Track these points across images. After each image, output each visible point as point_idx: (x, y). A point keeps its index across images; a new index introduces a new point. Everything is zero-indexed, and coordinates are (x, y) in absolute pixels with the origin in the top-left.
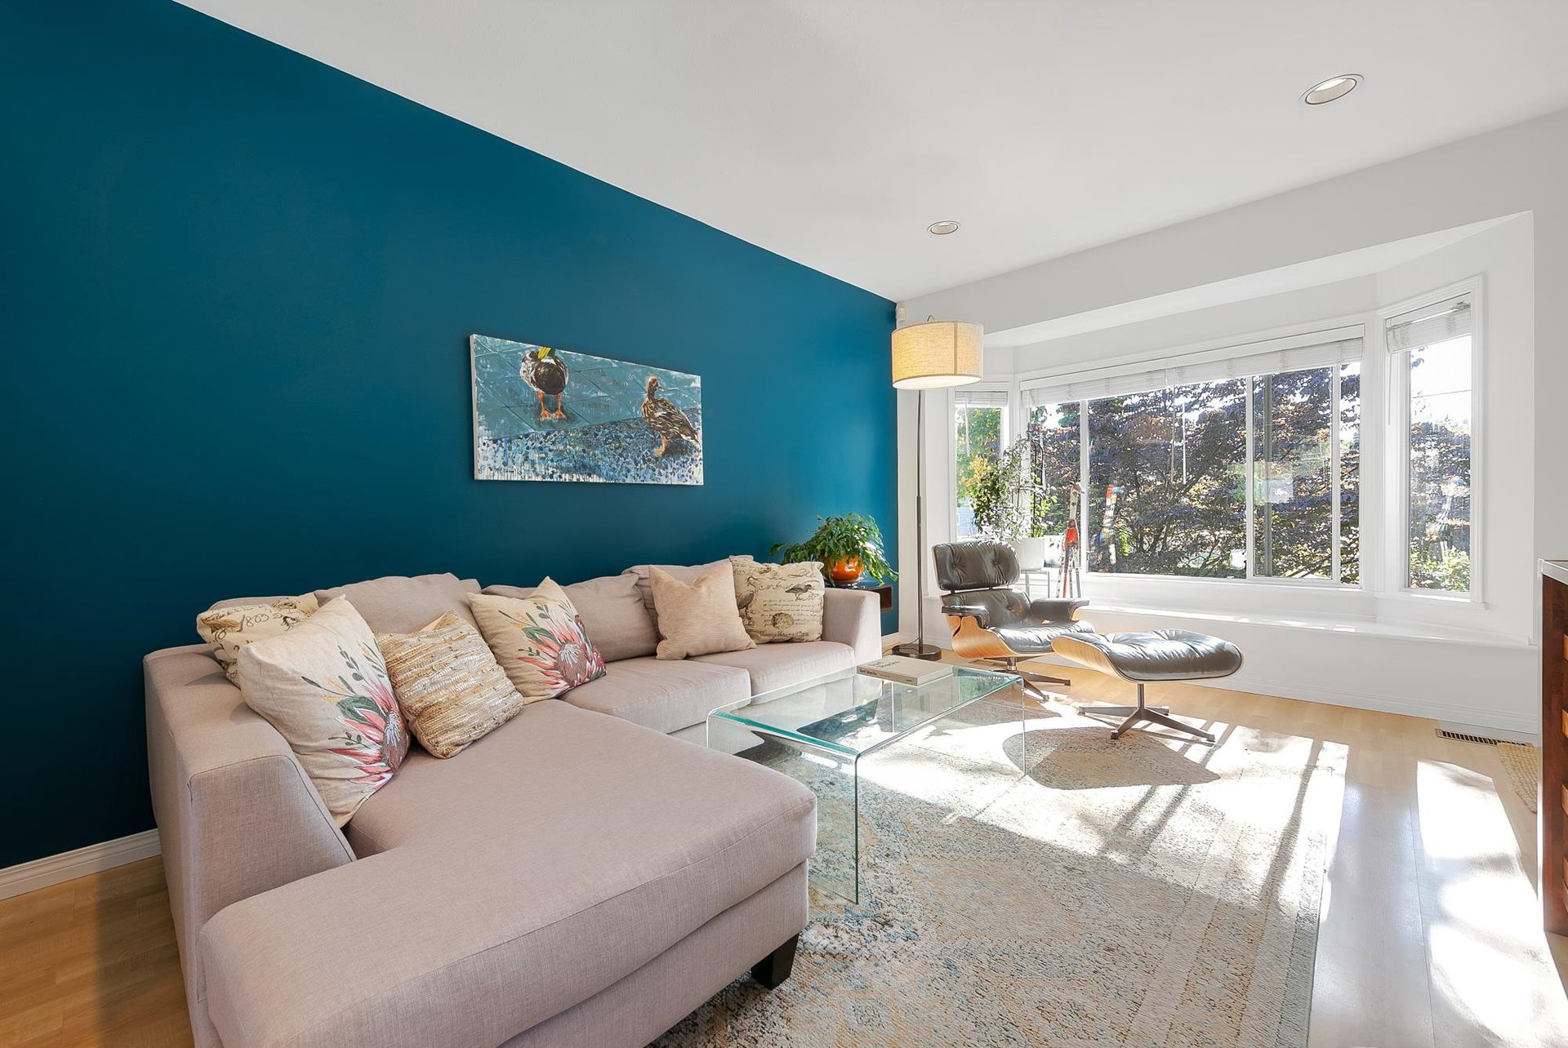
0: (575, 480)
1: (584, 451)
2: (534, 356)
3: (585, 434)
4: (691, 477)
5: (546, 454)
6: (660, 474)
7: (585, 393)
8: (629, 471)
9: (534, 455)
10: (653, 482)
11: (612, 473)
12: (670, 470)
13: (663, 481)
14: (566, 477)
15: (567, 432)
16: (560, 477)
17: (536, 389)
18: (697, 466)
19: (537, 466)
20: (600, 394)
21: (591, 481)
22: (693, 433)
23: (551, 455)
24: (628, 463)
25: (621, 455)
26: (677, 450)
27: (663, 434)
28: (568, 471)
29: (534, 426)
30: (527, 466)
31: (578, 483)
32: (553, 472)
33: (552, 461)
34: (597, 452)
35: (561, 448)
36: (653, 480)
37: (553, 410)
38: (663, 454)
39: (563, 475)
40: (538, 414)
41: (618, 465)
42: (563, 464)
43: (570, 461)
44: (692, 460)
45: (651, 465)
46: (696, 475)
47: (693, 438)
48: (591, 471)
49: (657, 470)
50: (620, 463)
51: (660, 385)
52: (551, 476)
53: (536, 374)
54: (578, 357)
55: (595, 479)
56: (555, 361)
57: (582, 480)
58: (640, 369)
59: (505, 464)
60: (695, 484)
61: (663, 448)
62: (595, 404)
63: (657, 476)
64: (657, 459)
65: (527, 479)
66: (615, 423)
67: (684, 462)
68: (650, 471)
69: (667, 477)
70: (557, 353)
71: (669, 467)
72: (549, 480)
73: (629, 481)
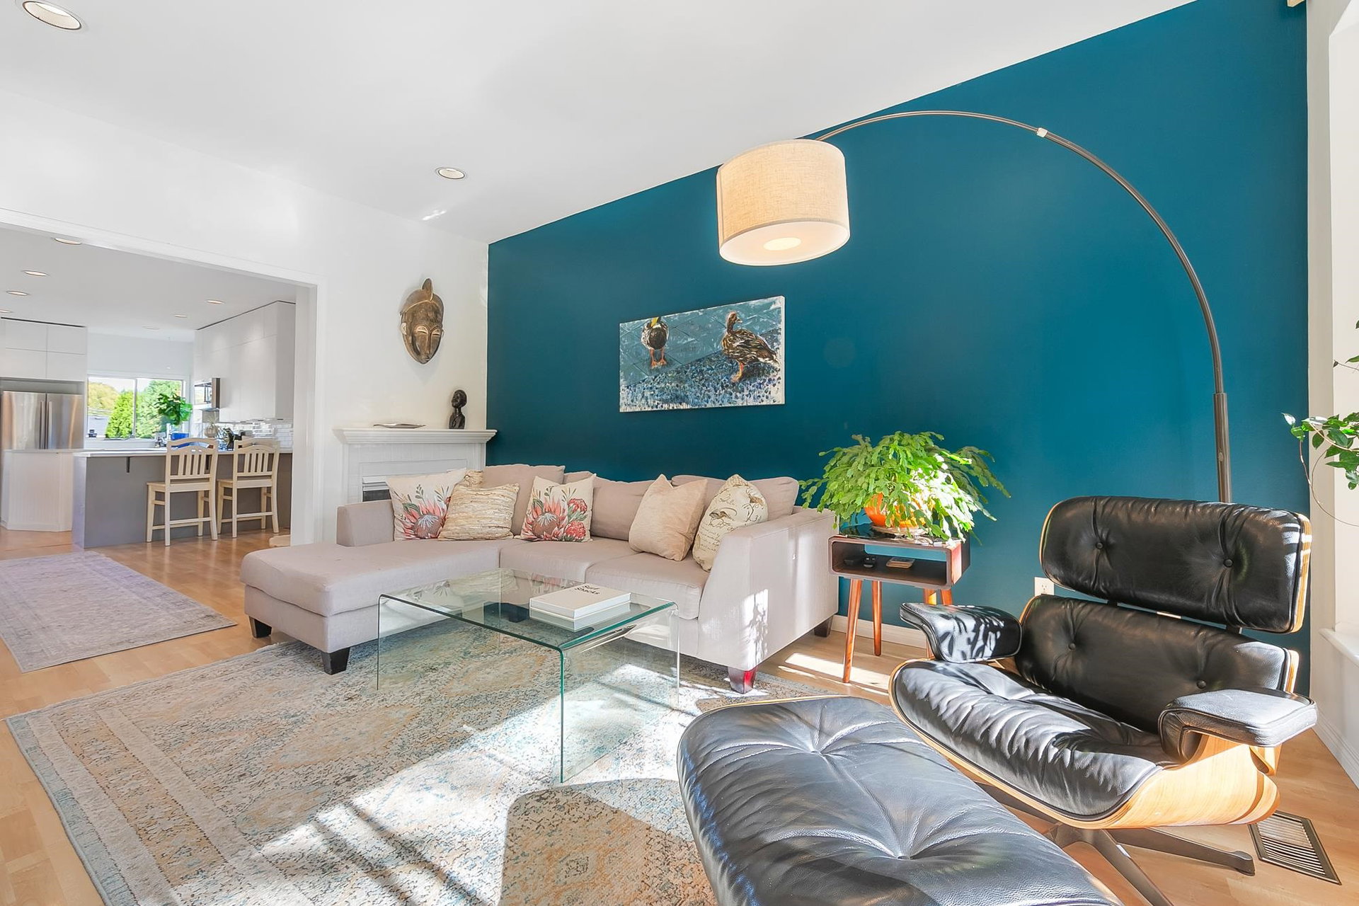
0: (671, 408)
1: (677, 386)
2: (649, 326)
3: (678, 373)
4: (767, 397)
5: (654, 391)
6: (736, 397)
7: (679, 342)
8: (709, 397)
9: (648, 394)
10: (730, 405)
11: (696, 400)
12: (746, 392)
13: (740, 403)
14: (666, 406)
15: (666, 373)
16: (662, 406)
17: (649, 348)
18: (774, 385)
19: (649, 400)
20: (690, 340)
21: (682, 407)
22: (771, 354)
23: (657, 391)
24: (709, 391)
25: (704, 385)
26: (754, 372)
27: (741, 361)
28: (666, 401)
29: (648, 373)
30: (643, 401)
31: (673, 410)
32: (658, 404)
33: (657, 396)
34: (686, 385)
35: (663, 385)
36: (730, 403)
37: (658, 361)
38: (740, 379)
39: (664, 405)
41: (701, 394)
42: (664, 398)
43: (668, 395)
44: (770, 380)
45: (729, 390)
46: (776, 394)
47: (772, 358)
48: (681, 399)
49: (734, 394)
50: (703, 392)
51: (738, 318)
52: (657, 407)
53: (650, 338)
54: (675, 317)
55: (684, 406)
56: (661, 325)
57: (675, 408)
58: (719, 310)
59: (632, 401)
60: (772, 403)
61: (740, 374)
62: (686, 348)
63: (733, 399)
64: (734, 384)
65: (643, 410)
66: (700, 360)
67: (760, 384)
68: (728, 395)
69: (743, 399)
71: (745, 390)
72: (655, 409)
73: (709, 405)
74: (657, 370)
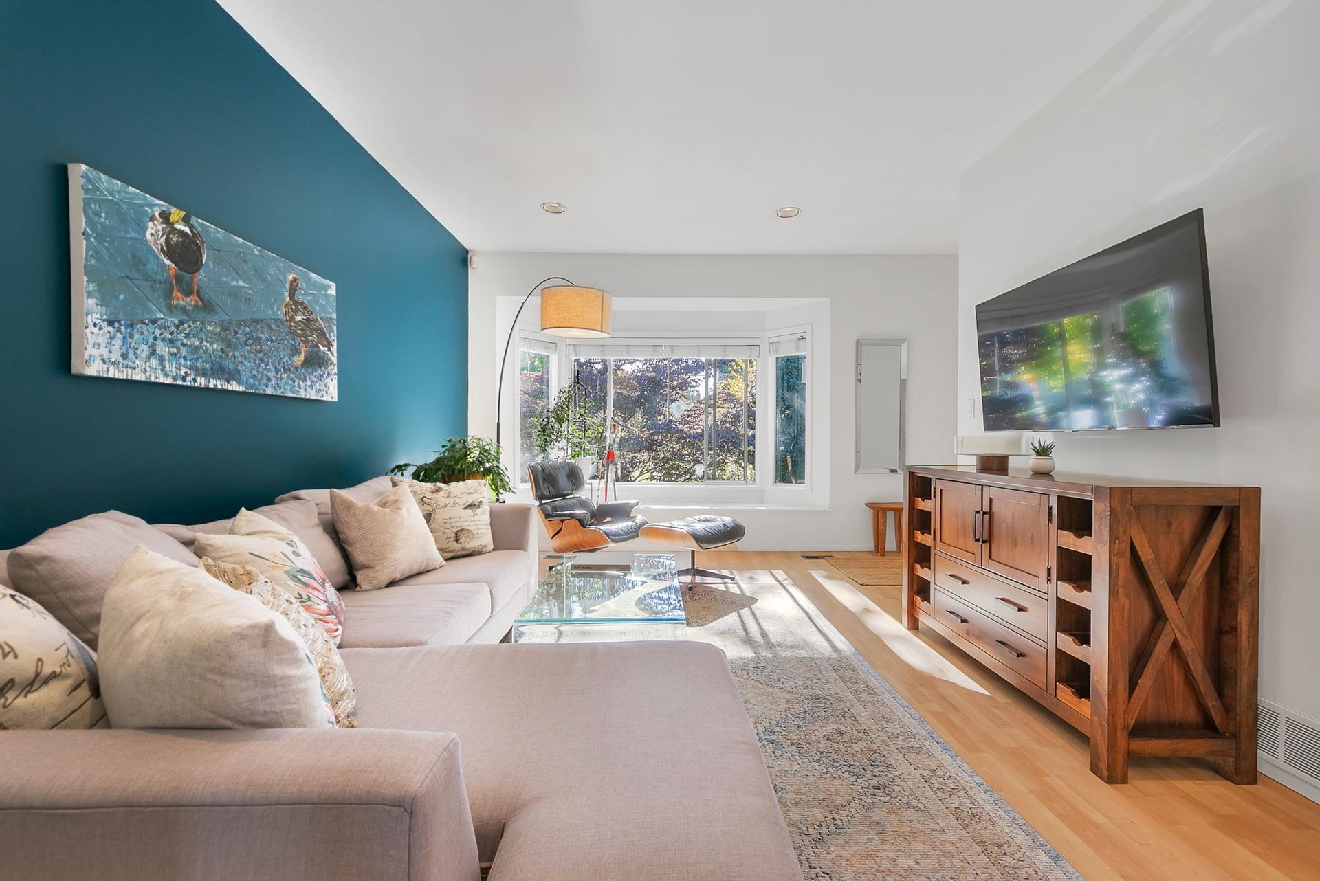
0: (211, 386)
1: (222, 350)
2: (165, 217)
3: (224, 329)
4: (327, 393)
5: (178, 349)
6: (299, 386)
7: (224, 279)
8: (269, 380)
9: (163, 349)
10: (292, 395)
11: (252, 381)
12: (309, 383)
13: (303, 395)
14: (202, 382)
15: (203, 324)
16: (195, 380)
17: (167, 262)
18: (332, 380)
19: (167, 364)
20: (241, 283)
21: (230, 388)
22: (329, 345)
23: (184, 351)
24: (269, 371)
25: (261, 360)
26: (315, 361)
27: (302, 341)
28: (204, 374)
29: (164, 310)
30: (154, 362)
31: (215, 390)
32: (186, 373)
33: (185, 358)
34: (237, 354)
35: (197, 343)
36: (293, 393)
38: (303, 365)
39: (198, 379)
40: (168, 295)
41: (258, 372)
42: (198, 365)
43: (206, 362)
44: (328, 373)
45: (291, 375)
46: (330, 391)
47: (329, 350)
48: (231, 376)
49: (297, 381)
50: (261, 370)
51: (300, 286)
52: (184, 379)
53: (167, 241)
54: (216, 232)
55: (234, 386)
56: (191, 230)
57: (219, 387)
58: (282, 263)
60: (330, 400)
61: (302, 358)
62: (235, 294)
63: (296, 388)
64: (296, 369)
65: (153, 379)
66: (255, 321)
67: (321, 375)
68: (290, 382)
69: (305, 390)
70: (194, 220)
71: (308, 379)
72: (181, 383)
73: (269, 391)
74: (184, 310)
